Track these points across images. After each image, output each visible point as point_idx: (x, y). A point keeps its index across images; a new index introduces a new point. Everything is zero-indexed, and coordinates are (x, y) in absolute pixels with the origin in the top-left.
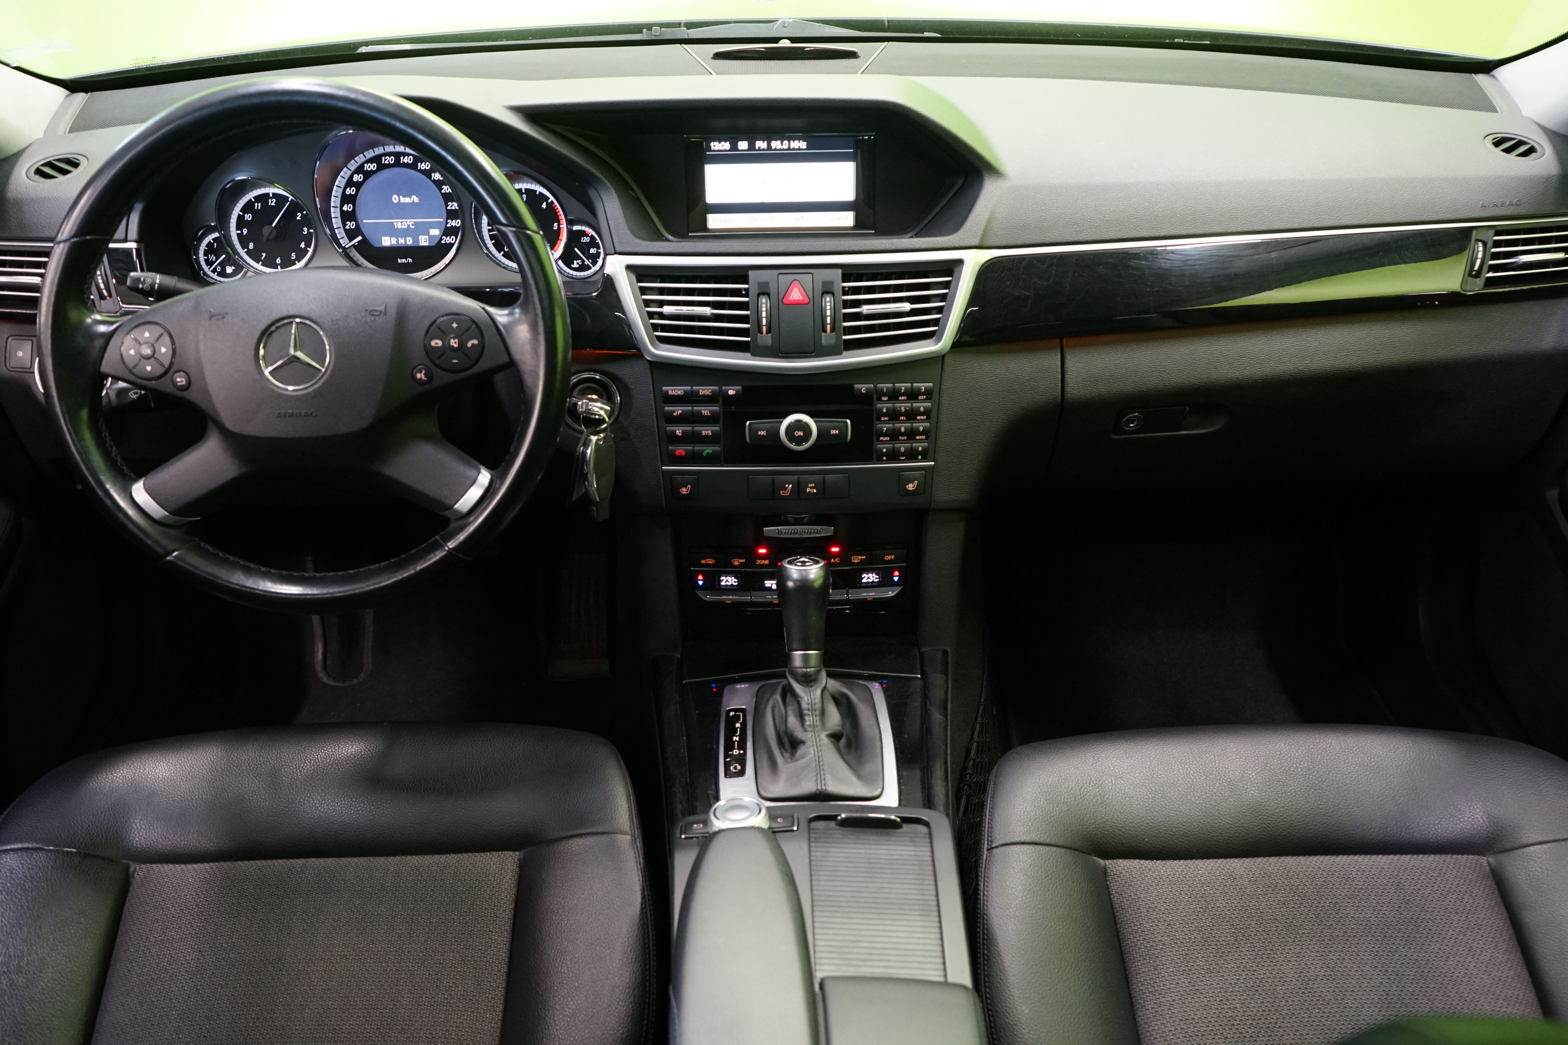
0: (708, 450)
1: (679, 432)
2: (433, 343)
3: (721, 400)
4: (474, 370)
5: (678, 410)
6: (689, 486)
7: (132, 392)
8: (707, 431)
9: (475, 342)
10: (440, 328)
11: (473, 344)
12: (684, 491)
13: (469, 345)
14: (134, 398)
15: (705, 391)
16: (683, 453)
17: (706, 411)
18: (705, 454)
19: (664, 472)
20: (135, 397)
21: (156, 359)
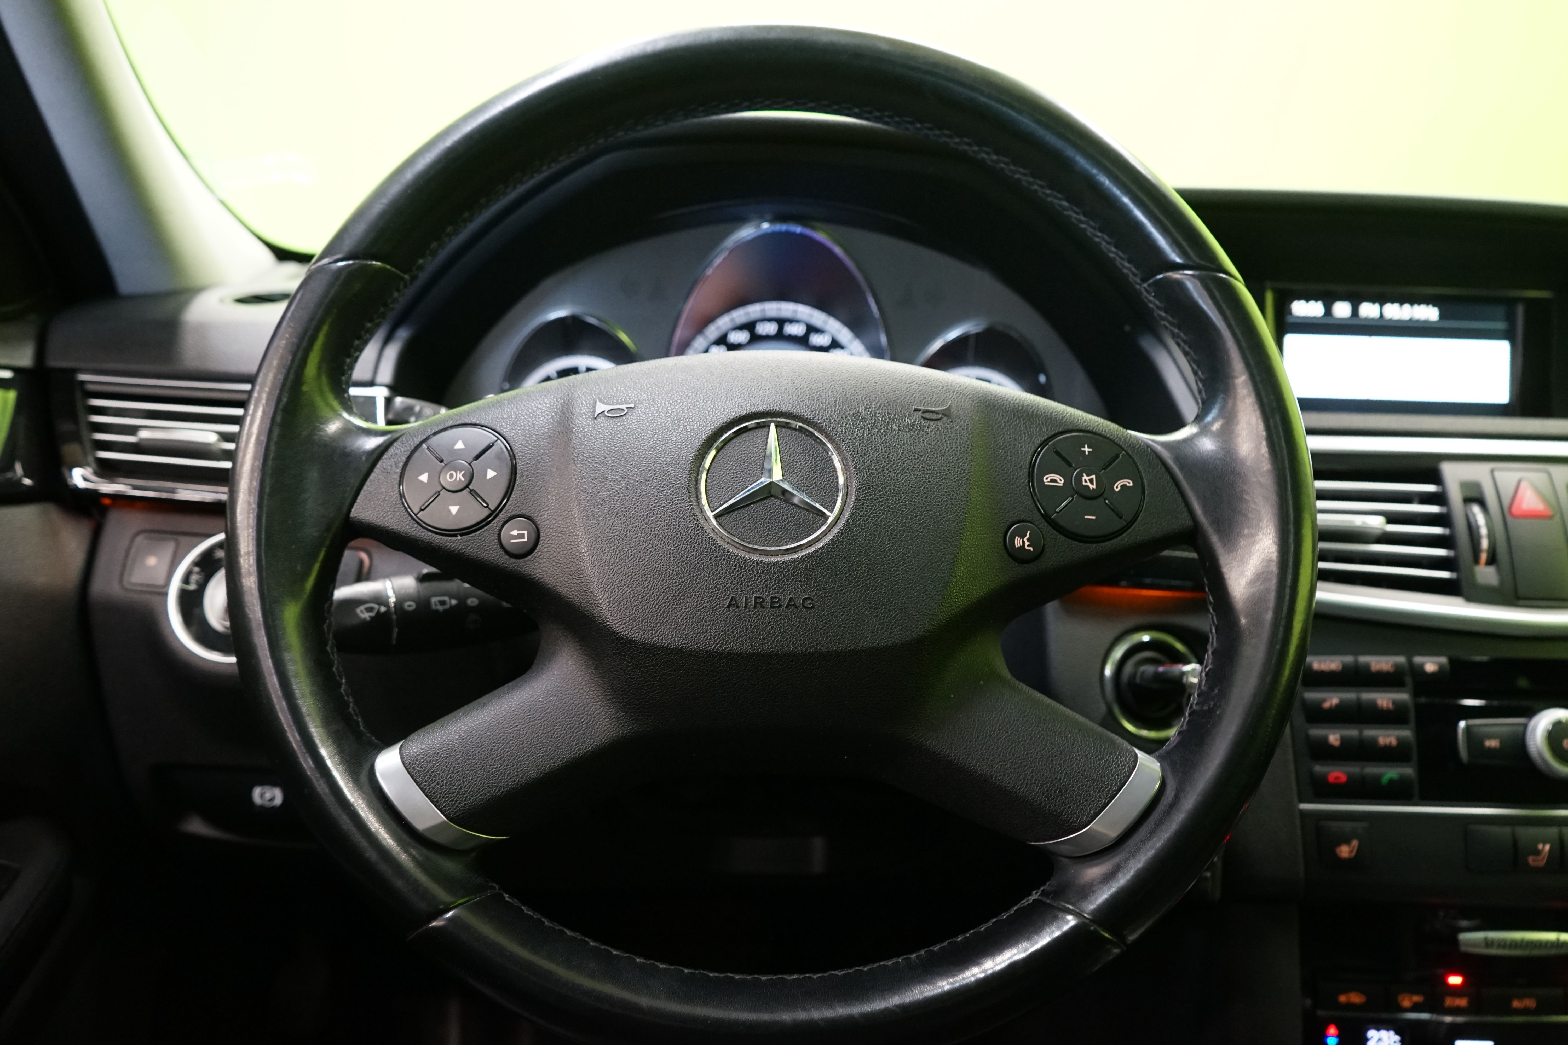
0: (1390, 773)
1: (1334, 738)
2: (1047, 480)
3: (1409, 680)
4: (1125, 539)
5: (1332, 699)
6: (1355, 843)
7: (362, 608)
8: (1387, 737)
9: (1129, 483)
10: (1058, 453)
11: (1123, 486)
12: (1345, 851)
13: (1117, 487)
14: (365, 619)
15: (1381, 663)
16: (1343, 778)
17: (1384, 699)
18: (1385, 780)
19: (1304, 814)
20: (366, 616)
21: (473, 492)
